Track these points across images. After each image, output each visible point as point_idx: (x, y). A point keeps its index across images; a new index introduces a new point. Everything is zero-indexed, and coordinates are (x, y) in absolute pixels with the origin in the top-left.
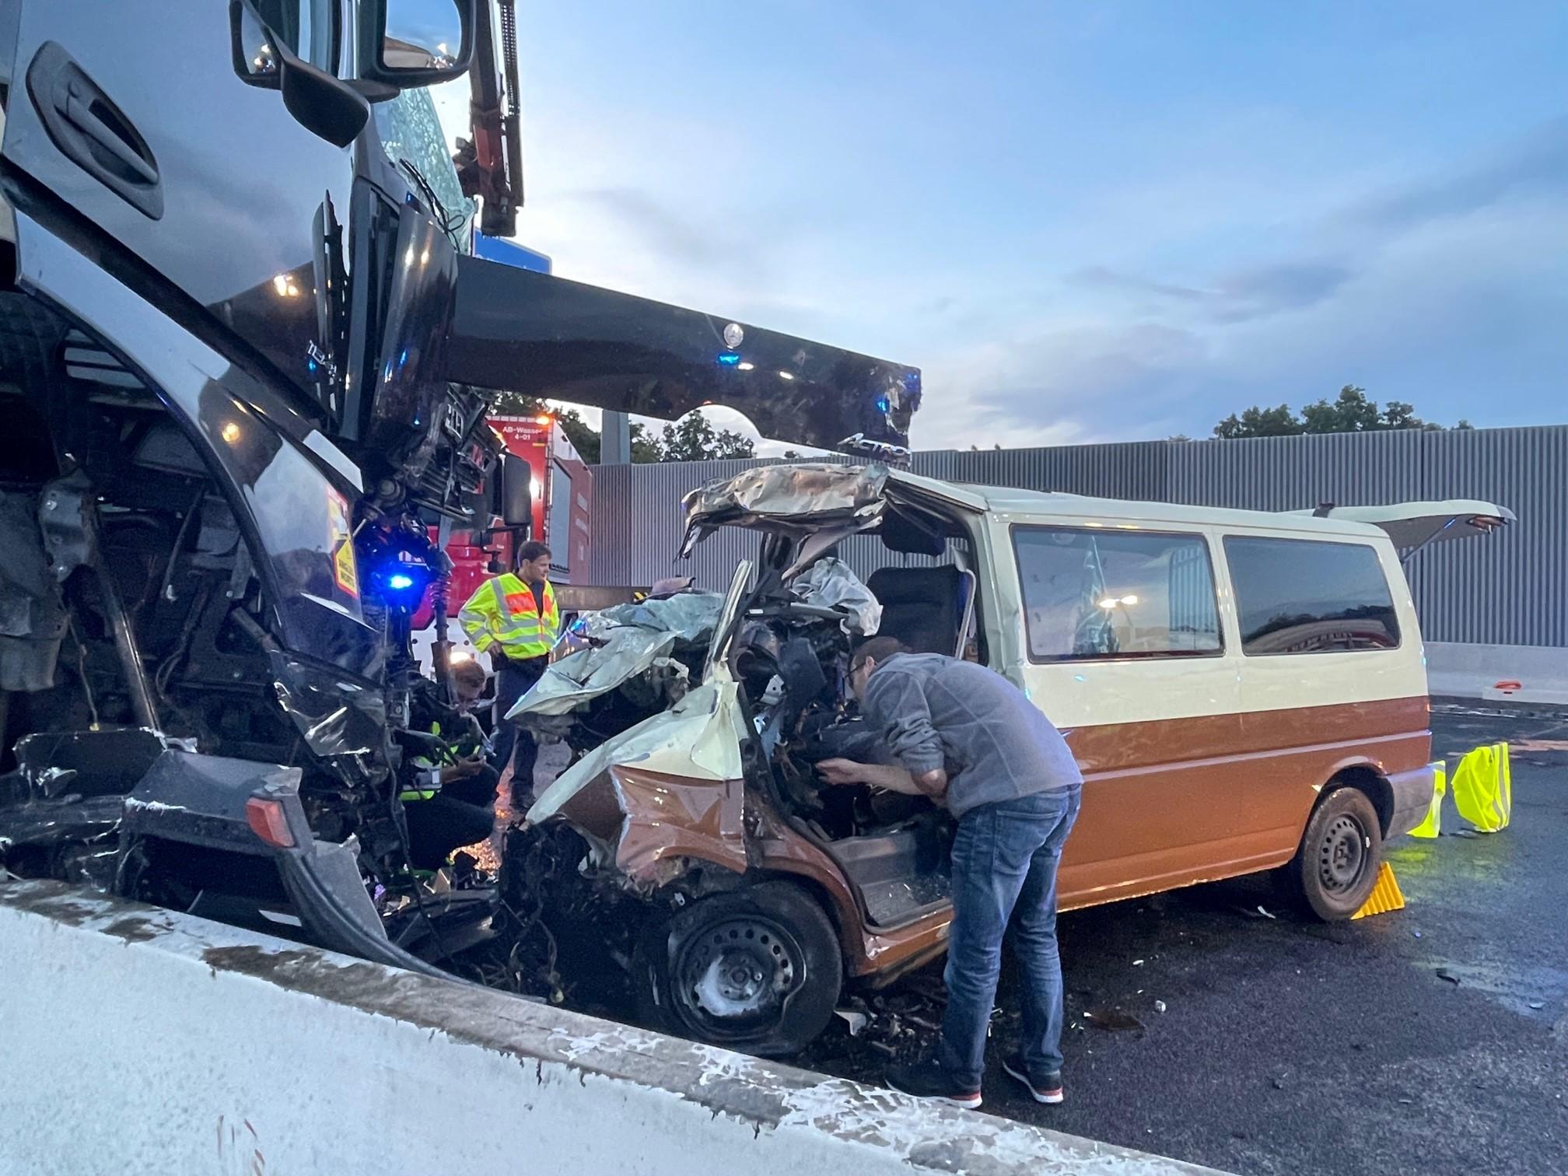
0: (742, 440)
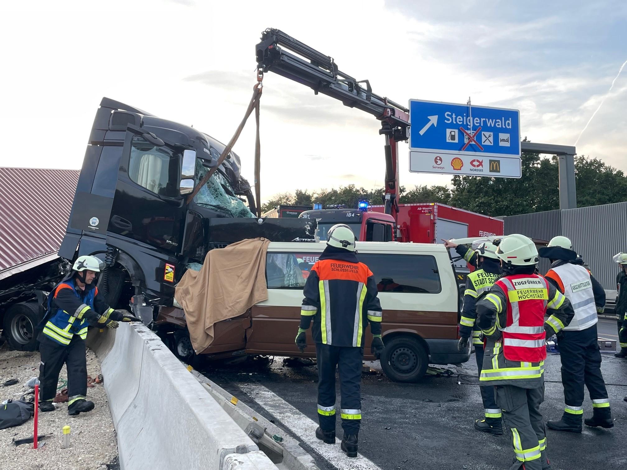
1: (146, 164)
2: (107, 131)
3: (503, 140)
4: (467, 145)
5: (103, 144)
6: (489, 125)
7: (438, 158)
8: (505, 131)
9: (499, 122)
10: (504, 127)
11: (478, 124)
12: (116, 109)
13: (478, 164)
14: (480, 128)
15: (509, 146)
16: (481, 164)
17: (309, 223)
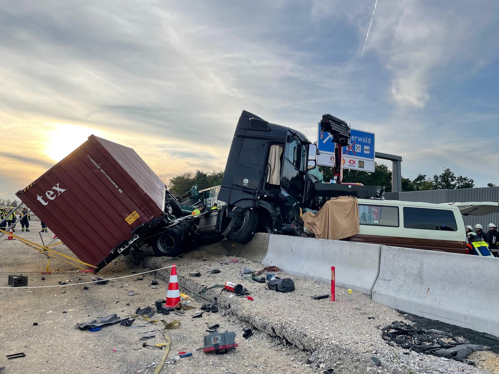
0: (468, 180)
1: (274, 150)
2: (247, 129)
3: (366, 150)
4: (347, 151)
5: (244, 137)
6: (359, 141)
7: (332, 157)
8: (367, 144)
9: (364, 139)
10: (367, 142)
11: (354, 140)
12: (251, 118)
13: (353, 162)
14: (355, 142)
15: (369, 153)
16: (354, 162)
17: (379, 189)
